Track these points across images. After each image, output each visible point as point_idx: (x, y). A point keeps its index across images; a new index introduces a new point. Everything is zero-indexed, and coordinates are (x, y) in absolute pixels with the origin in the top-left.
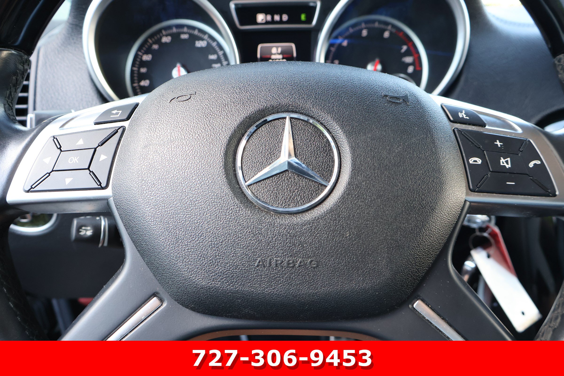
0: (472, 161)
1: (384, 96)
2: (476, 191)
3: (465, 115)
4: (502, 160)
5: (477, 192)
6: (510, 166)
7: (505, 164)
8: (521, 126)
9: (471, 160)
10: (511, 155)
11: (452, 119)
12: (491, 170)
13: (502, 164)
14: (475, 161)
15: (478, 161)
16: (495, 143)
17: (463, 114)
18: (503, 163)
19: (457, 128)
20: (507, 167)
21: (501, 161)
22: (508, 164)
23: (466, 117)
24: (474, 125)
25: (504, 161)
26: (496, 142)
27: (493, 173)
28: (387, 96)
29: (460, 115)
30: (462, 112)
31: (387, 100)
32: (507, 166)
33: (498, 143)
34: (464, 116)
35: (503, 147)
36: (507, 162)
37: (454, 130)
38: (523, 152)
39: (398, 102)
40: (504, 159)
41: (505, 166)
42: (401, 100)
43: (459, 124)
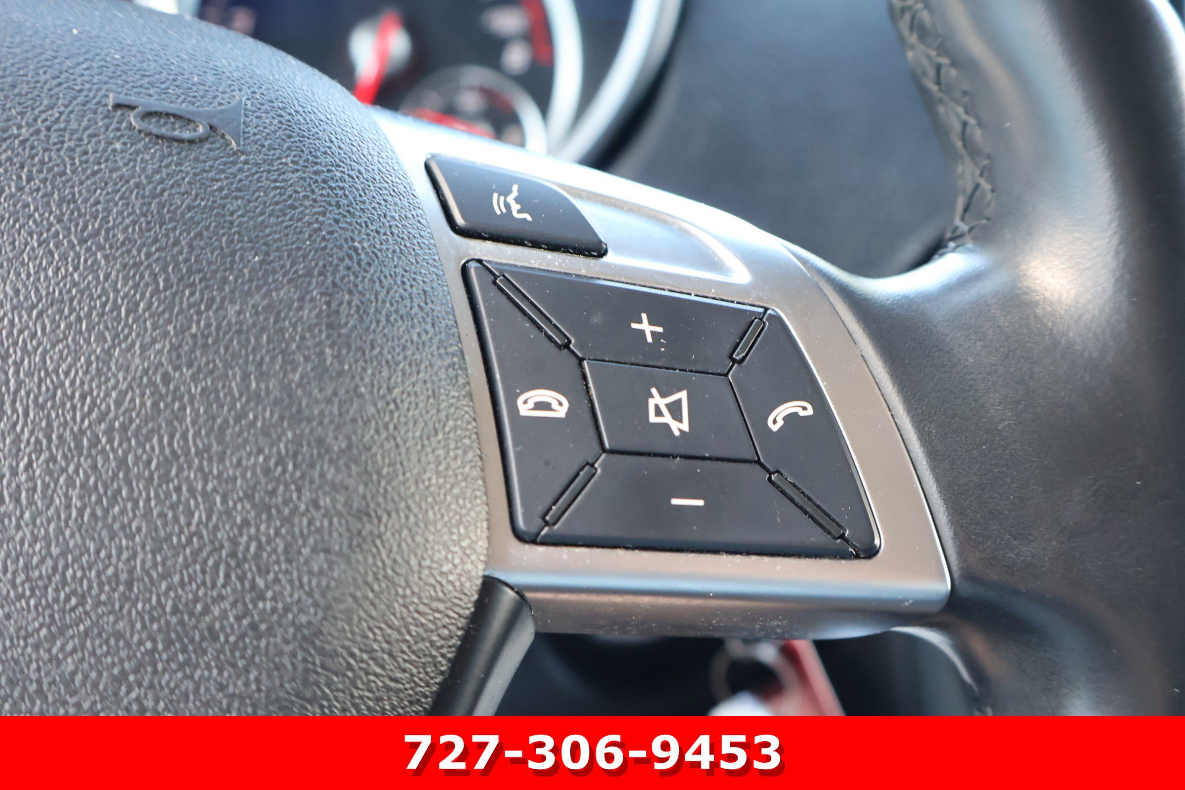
0: (531, 404)
1: (118, 106)
2: (538, 540)
3: (518, 207)
4: (656, 400)
5: (543, 543)
6: (685, 426)
7: (667, 419)
8: (751, 259)
9: (525, 402)
10: (694, 377)
11: (460, 220)
12: (607, 446)
13: (653, 419)
14: (542, 406)
15: (555, 405)
16: (634, 326)
17: (510, 199)
18: (659, 413)
19: (480, 261)
20: (677, 433)
21: (651, 403)
22: (677, 417)
23: (519, 212)
24: (554, 247)
25: (662, 402)
26: (640, 321)
27: (615, 458)
28: (132, 108)
29: (498, 204)
30: (506, 193)
31: (130, 127)
32: (676, 427)
33: (646, 327)
34: (515, 207)
35: (662, 345)
36: (675, 409)
37: (464, 270)
38: (744, 363)
39: (187, 135)
40: (663, 395)
41: (666, 426)
42: (201, 129)
43: (489, 245)
